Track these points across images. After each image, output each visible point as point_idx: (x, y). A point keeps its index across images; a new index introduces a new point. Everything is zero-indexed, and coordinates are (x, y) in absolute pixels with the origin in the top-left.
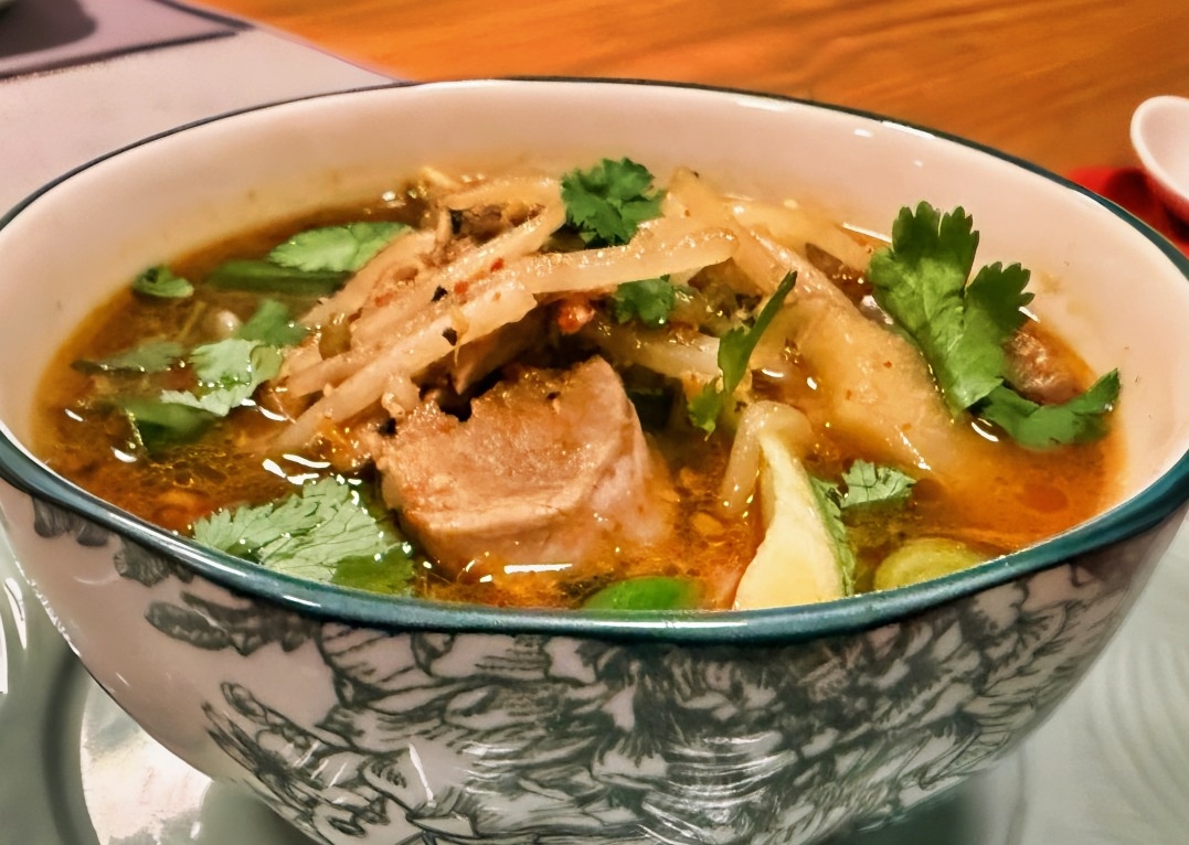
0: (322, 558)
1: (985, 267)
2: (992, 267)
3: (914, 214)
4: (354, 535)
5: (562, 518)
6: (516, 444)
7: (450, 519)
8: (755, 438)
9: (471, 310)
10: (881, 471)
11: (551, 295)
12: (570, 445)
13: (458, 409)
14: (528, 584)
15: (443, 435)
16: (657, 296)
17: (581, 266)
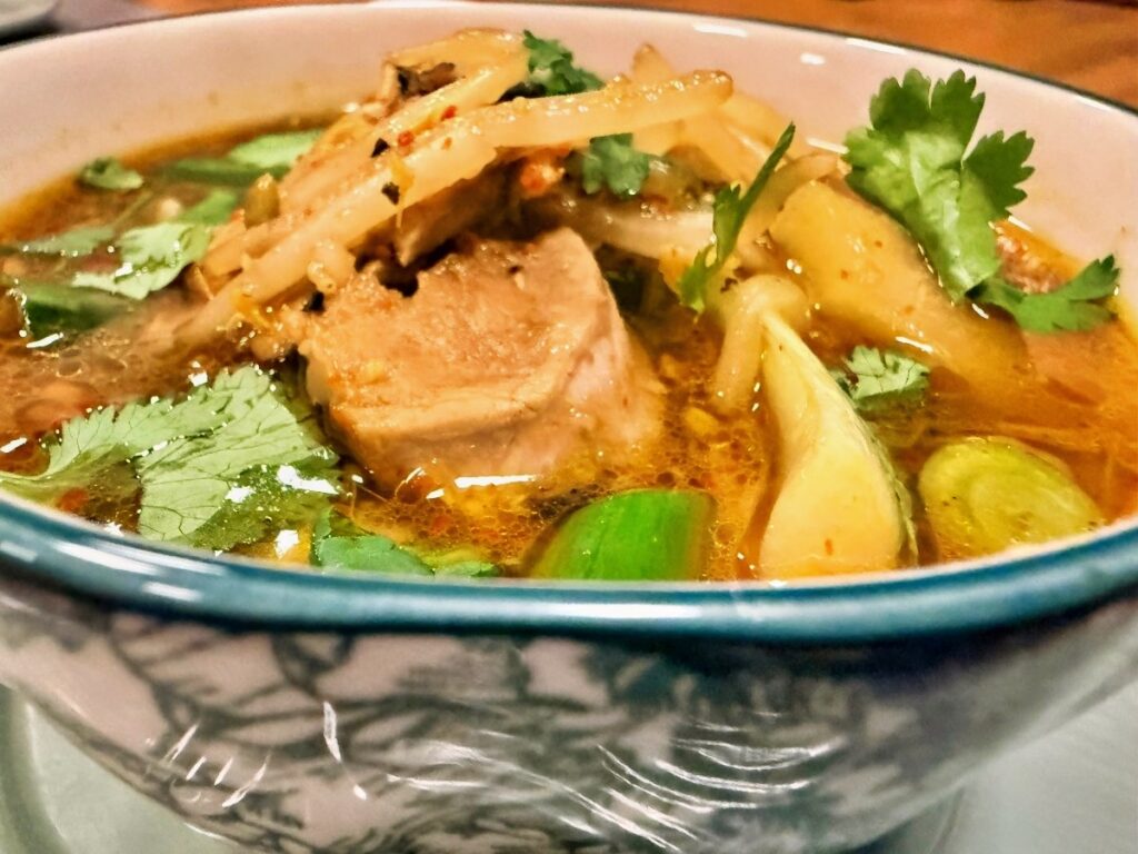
0: (221, 468)
1: (985, 137)
2: (993, 136)
3: (901, 84)
4: (269, 437)
5: (532, 415)
6: (472, 324)
7: (383, 418)
8: (757, 317)
9: (416, 160)
10: (890, 359)
11: (513, 151)
12: (536, 326)
13: (402, 282)
14: (488, 499)
15: (383, 314)
16: (629, 164)
17: (549, 114)
